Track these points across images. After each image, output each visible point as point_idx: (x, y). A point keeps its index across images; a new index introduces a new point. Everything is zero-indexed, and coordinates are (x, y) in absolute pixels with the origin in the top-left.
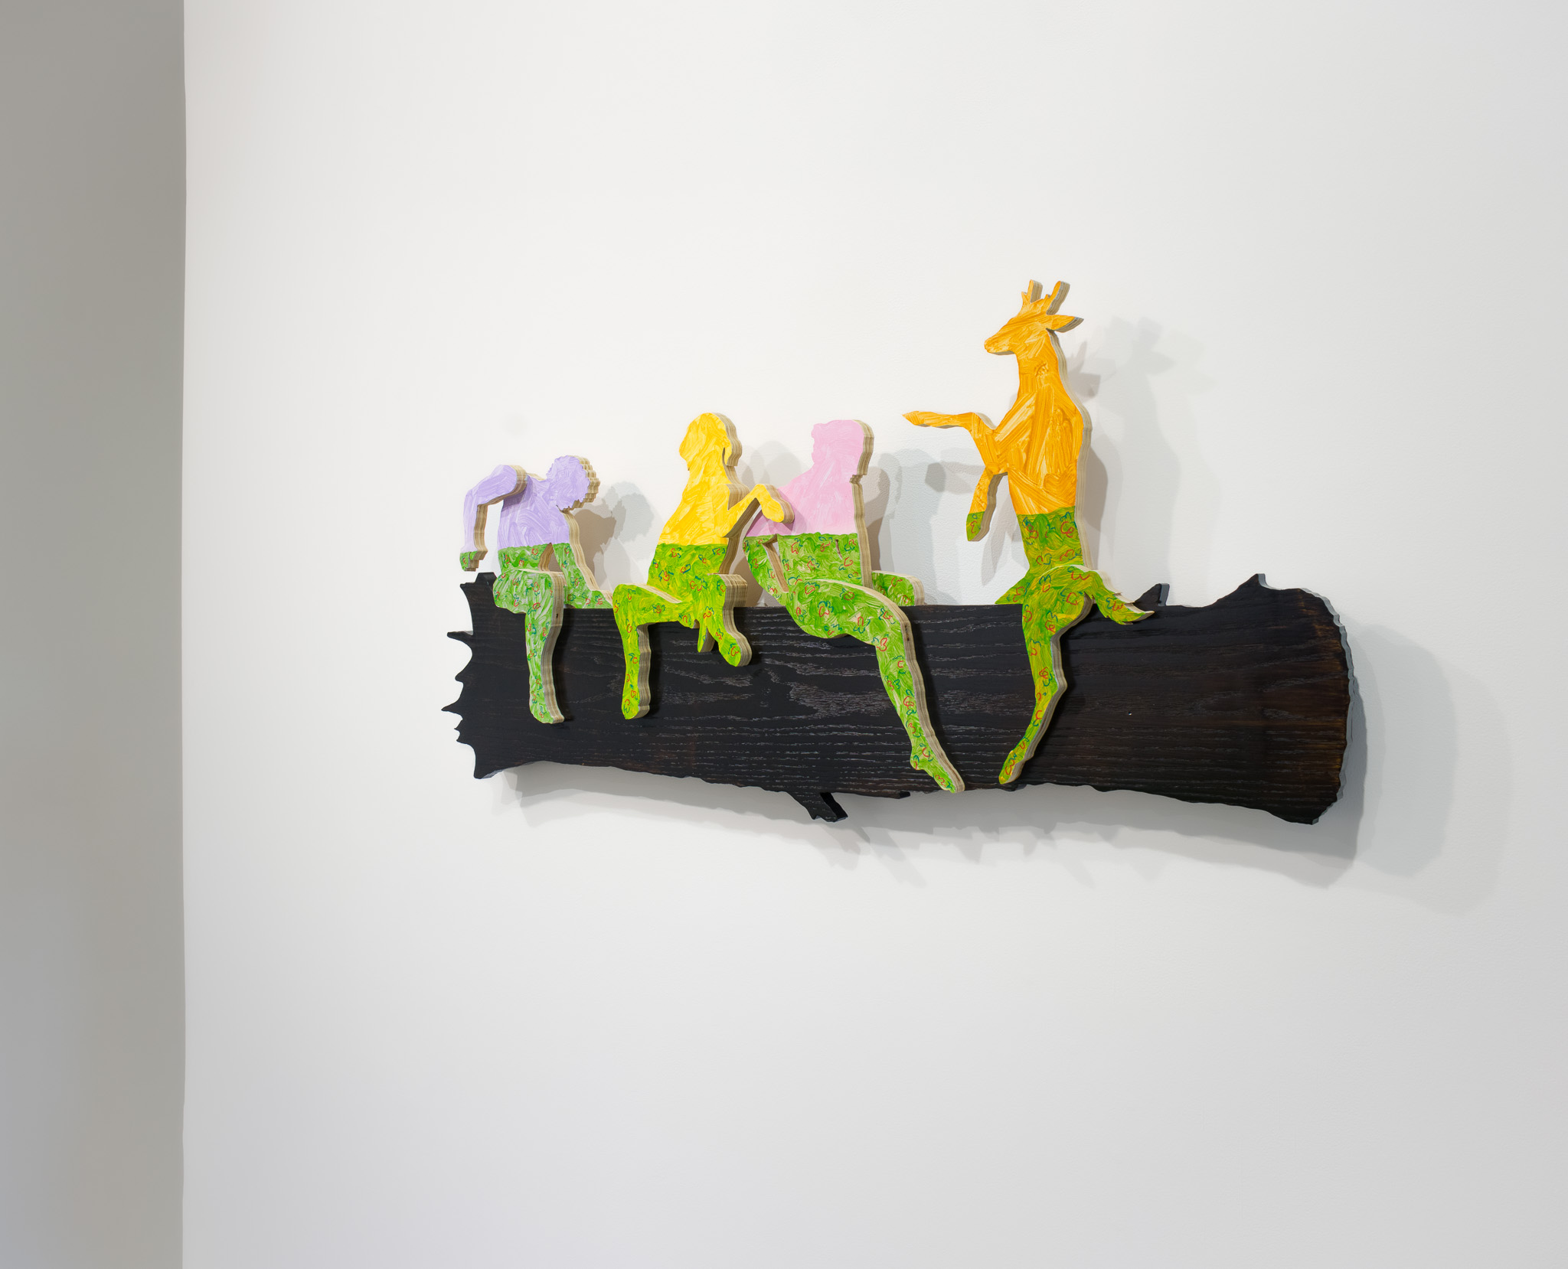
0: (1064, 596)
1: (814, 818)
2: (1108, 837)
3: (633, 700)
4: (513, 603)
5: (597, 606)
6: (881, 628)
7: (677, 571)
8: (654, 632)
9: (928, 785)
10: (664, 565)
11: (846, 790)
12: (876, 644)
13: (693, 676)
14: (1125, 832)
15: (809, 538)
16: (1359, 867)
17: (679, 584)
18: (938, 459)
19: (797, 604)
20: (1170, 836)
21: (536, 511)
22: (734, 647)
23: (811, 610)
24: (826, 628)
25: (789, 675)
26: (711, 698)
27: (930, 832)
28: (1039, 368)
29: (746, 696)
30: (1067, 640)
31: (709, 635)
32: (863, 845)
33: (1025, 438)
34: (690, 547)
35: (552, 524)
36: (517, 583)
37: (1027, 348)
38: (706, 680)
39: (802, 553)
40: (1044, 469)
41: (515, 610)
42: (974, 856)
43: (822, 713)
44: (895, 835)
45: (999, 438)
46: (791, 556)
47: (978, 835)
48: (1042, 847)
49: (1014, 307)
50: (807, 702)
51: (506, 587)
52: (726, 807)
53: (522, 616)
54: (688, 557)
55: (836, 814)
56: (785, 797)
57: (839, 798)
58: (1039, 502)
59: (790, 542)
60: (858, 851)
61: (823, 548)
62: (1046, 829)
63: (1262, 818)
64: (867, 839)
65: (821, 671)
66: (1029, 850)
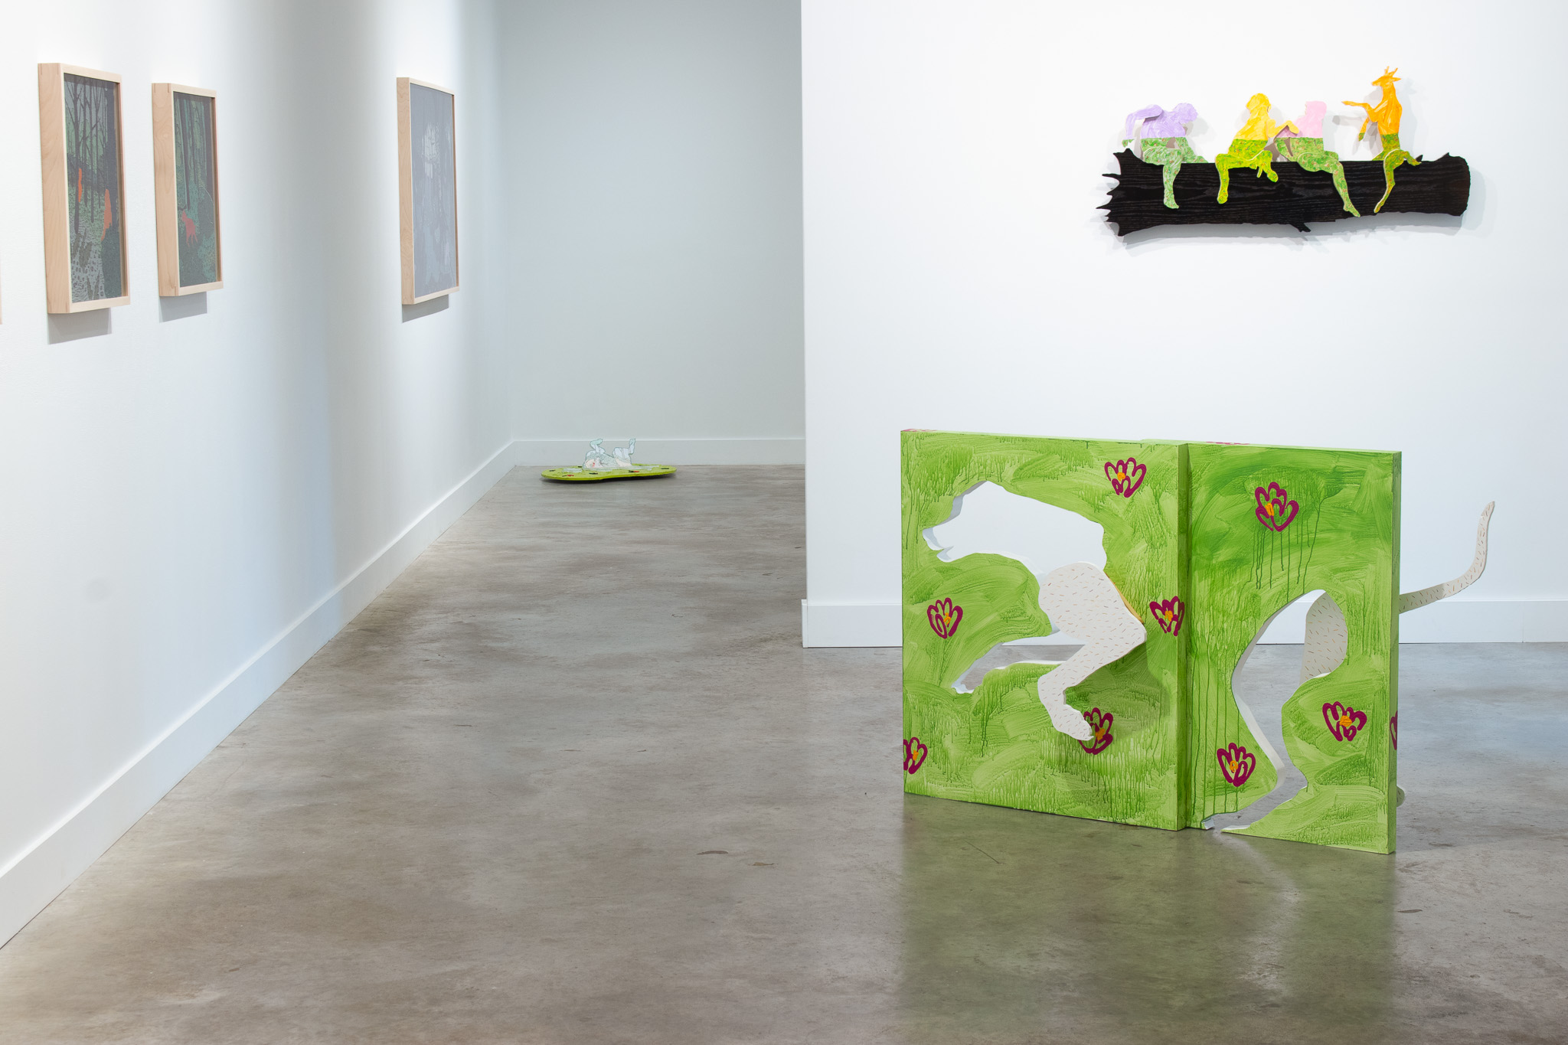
0: (1398, 158)
1: (1301, 231)
2: (1392, 229)
3: (1223, 197)
4: (1157, 161)
5: (1200, 162)
6: (1336, 168)
7: (1243, 149)
8: (1233, 172)
9: (1349, 215)
10: (1237, 147)
11: (1309, 221)
12: (1334, 173)
13: (1249, 186)
14: (1398, 227)
15: (1304, 139)
16: (1462, 228)
17: (1244, 153)
18: (1337, 114)
19: (1303, 160)
20: (1412, 226)
21: (1166, 124)
22: (1273, 176)
23: (1309, 162)
24: (1314, 168)
25: (1294, 185)
26: (1258, 194)
27: (1331, 234)
28: (1390, 92)
29: (1273, 193)
30: (1397, 171)
31: (1263, 172)
32: (1305, 242)
33: (1384, 112)
34: (1250, 141)
35: (1176, 129)
36: (1160, 153)
37: (1387, 86)
38: (1255, 188)
39: (1300, 144)
40: (1390, 121)
41: (1158, 164)
42: (1348, 240)
43: (1306, 196)
44: (1317, 237)
45: (1376, 111)
46: (1296, 145)
47: (1349, 233)
48: (1371, 234)
49: (1382, 74)
50: (1300, 193)
51: (1153, 154)
52: (1258, 236)
53: (1161, 167)
54: (1249, 144)
55: (1308, 230)
56: (1289, 226)
57: (1307, 225)
58: (1387, 131)
59: (1296, 140)
60: (1303, 244)
61: (1309, 142)
62: (1373, 229)
63: (1447, 216)
64: (1306, 240)
65: (1307, 183)
66: (1367, 236)
